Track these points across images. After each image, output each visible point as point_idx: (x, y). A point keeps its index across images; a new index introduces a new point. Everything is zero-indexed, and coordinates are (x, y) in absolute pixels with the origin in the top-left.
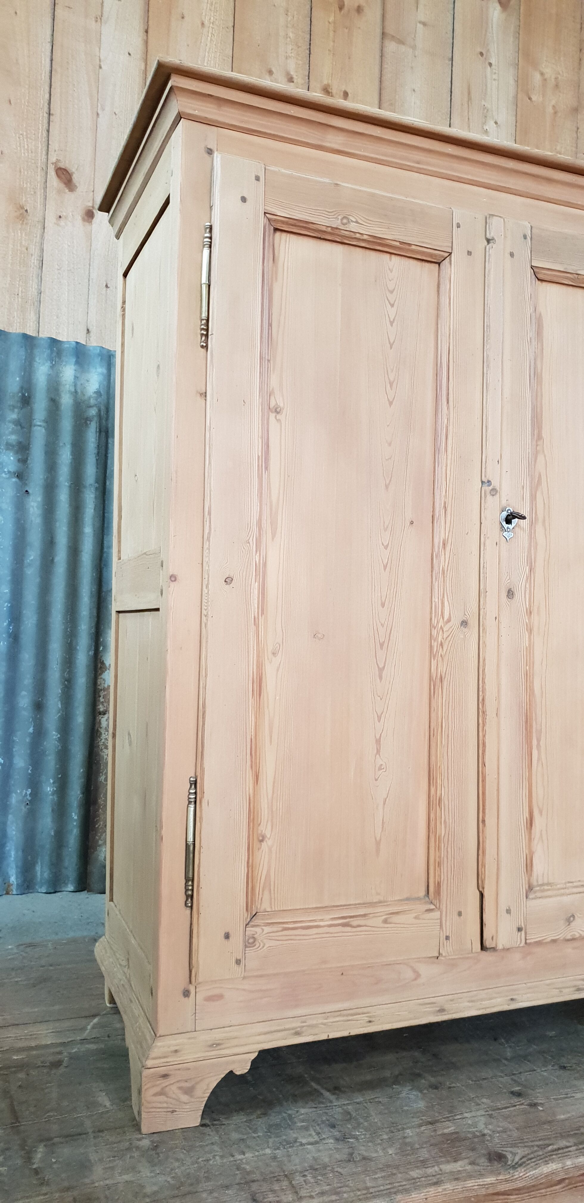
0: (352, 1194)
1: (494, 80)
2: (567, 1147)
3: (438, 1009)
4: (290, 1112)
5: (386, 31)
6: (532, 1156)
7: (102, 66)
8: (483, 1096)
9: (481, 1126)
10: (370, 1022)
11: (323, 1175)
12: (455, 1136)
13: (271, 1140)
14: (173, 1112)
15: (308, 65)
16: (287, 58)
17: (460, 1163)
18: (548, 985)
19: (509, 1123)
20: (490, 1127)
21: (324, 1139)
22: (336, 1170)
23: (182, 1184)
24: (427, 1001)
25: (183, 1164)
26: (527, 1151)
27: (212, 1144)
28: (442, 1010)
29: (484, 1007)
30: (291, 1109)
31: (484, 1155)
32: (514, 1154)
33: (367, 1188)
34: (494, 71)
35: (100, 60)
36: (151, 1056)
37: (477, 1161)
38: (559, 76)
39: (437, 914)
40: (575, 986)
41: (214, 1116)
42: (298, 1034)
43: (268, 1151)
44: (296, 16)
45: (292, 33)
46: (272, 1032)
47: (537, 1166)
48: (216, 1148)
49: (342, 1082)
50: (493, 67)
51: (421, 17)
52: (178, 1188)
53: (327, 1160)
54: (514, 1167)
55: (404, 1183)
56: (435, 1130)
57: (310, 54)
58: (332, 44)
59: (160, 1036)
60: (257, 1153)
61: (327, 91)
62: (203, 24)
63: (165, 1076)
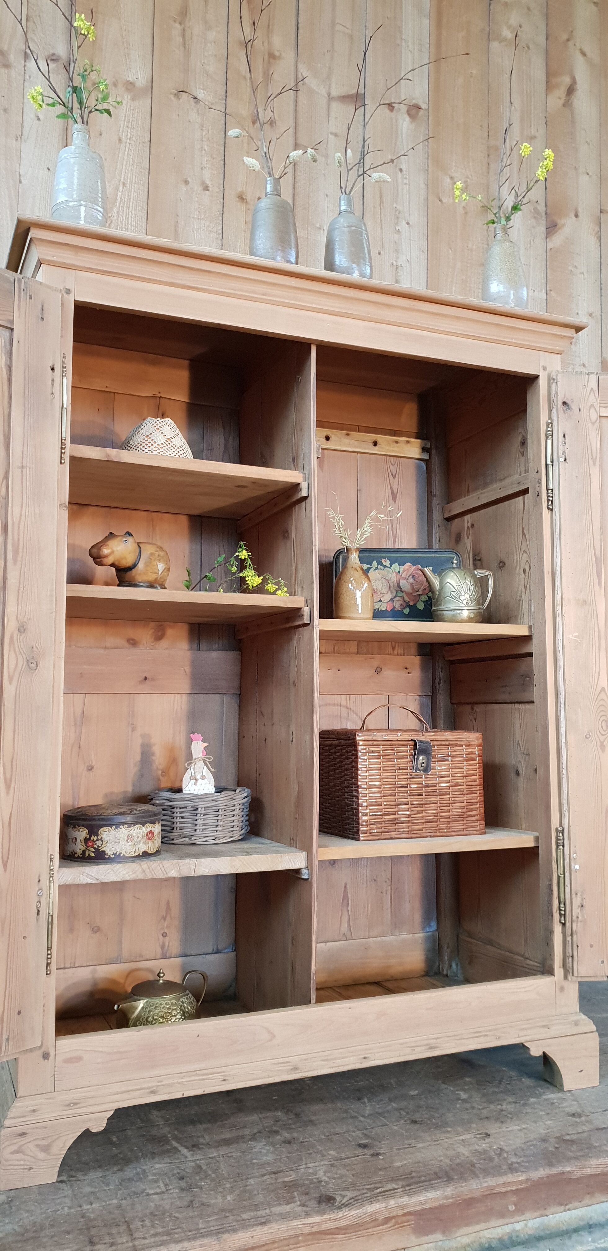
0: (183, 1234)
1: (406, 184)
2: (394, 1189)
3: (292, 1067)
4: (145, 1167)
5: (299, 142)
6: (360, 1197)
7: (23, 181)
8: (330, 1149)
9: (321, 1174)
10: (224, 1080)
11: (160, 1219)
12: (292, 1183)
13: (120, 1192)
14: (30, 1169)
15: (223, 175)
16: (202, 169)
17: (292, 1205)
18: (401, 1044)
19: (348, 1170)
20: (329, 1174)
21: (170, 1189)
22: (174, 1215)
23: (27, 1231)
24: (281, 1060)
25: (32, 1215)
26: (356, 1193)
27: (65, 1197)
28: (296, 1069)
29: (337, 1065)
30: (146, 1165)
31: (315, 1198)
32: (343, 1197)
33: (198, 1229)
34: (405, 176)
35: (20, 175)
36: (9, 1117)
37: (308, 1203)
38: (468, 180)
40: (428, 1045)
41: (72, 1173)
42: (153, 1092)
43: (115, 1201)
45: (207, 145)
46: (128, 1091)
47: (362, 1205)
48: (67, 1200)
49: (201, 1140)
50: (404, 172)
52: (23, 1235)
53: (167, 1207)
54: (339, 1208)
55: (234, 1224)
56: (276, 1179)
57: (224, 164)
59: (20, 1097)
60: (104, 1204)
61: (241, 198)
62: (120, 140)
63: (23, 1135)
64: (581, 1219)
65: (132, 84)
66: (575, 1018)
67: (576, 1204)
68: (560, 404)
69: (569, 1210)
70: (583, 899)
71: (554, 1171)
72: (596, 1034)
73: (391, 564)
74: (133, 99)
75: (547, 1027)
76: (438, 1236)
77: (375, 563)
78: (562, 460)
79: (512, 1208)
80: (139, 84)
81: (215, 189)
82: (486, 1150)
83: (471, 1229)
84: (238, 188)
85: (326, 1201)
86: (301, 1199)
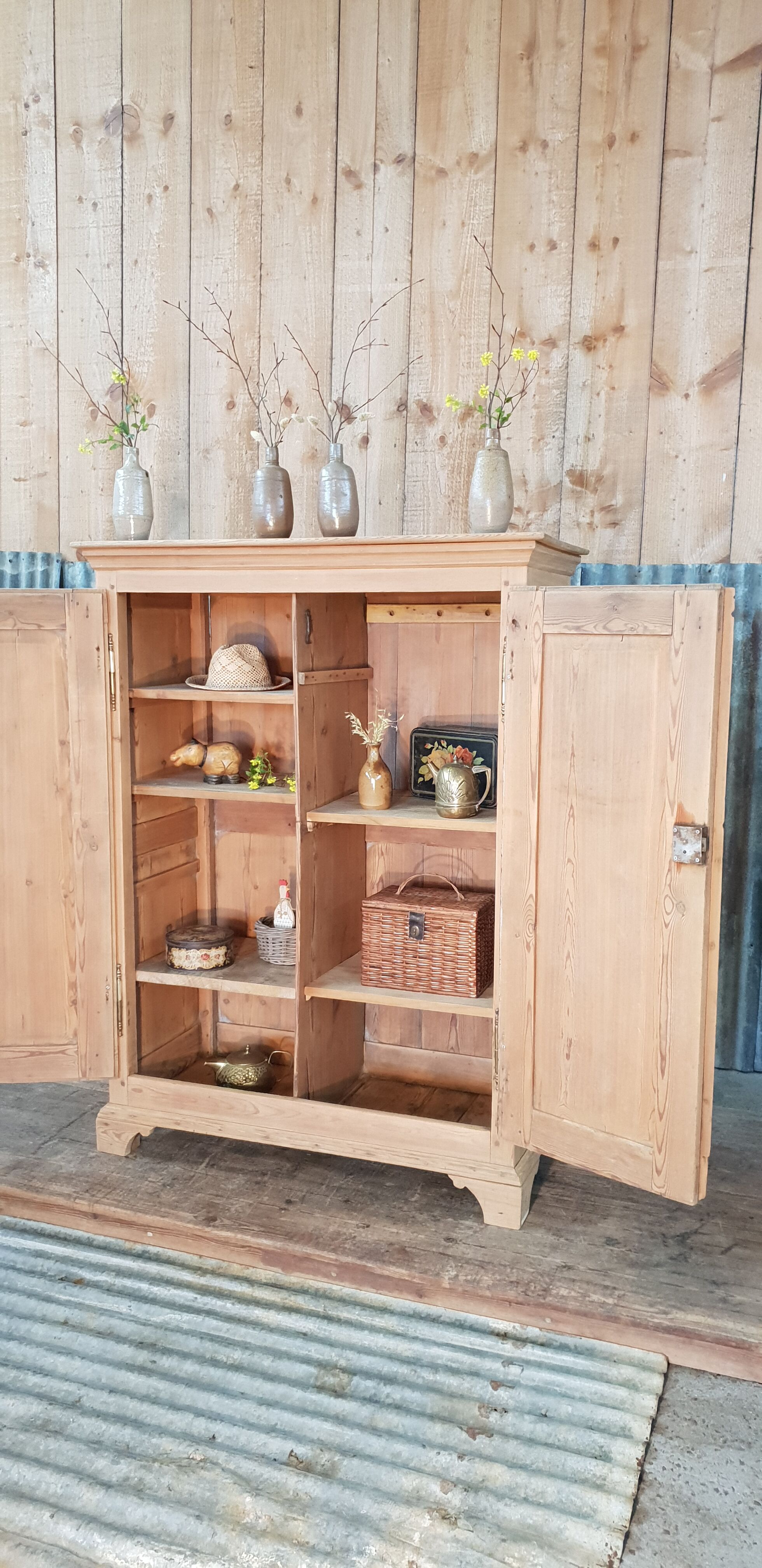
3: (265, 1137)
5: (668, 148)
6: (230, 1226)
10: (222, 1131)
11: (129, 1194)
12: (214, 1204)
14: (111, 1145)
15: (573, 224)
16: (549, 225)
17: (193, 1214)
18: (346, 1144)
19: (254, 1210)
20: (239, 1208)
21: (160, 1182)
22: (138, 1194)
26: (231, 1223)
32: (222, 1222)
36: (101, 1112)
37: (200, 1217)
42: (178, 1124)
44: (560, 176)
45: (556, 195)
47: (221, 1230)
51: (714, 112)
54: (211, 1226)
55: (155, 1210)
56: (212, 1199)
57: (575, 211)
58: (599, 189)
59: (110, 1103)
61: (594, 246)
62: (463, 223)
63: (106, 1124)
64: (384, 1303)
65: (475, 155)
66: (504, 1170)
67: (386, 1293)
68: (511, 621)
69: (380, 1293)
70: (507, 1075)
71: (358, 1262)
73: (448, 746)
74: (476, 173)
75: (474, 1169)
76: (280, 1271)
77: (436, 743)
78: (509, 677)
79: (334, 1275)
80: (483, 153)
81: (563, 245)
82: (345, 1234)
83: (302, 1275)
84: (591, 233)
85: (210, 1220)
86: (203, 1213)
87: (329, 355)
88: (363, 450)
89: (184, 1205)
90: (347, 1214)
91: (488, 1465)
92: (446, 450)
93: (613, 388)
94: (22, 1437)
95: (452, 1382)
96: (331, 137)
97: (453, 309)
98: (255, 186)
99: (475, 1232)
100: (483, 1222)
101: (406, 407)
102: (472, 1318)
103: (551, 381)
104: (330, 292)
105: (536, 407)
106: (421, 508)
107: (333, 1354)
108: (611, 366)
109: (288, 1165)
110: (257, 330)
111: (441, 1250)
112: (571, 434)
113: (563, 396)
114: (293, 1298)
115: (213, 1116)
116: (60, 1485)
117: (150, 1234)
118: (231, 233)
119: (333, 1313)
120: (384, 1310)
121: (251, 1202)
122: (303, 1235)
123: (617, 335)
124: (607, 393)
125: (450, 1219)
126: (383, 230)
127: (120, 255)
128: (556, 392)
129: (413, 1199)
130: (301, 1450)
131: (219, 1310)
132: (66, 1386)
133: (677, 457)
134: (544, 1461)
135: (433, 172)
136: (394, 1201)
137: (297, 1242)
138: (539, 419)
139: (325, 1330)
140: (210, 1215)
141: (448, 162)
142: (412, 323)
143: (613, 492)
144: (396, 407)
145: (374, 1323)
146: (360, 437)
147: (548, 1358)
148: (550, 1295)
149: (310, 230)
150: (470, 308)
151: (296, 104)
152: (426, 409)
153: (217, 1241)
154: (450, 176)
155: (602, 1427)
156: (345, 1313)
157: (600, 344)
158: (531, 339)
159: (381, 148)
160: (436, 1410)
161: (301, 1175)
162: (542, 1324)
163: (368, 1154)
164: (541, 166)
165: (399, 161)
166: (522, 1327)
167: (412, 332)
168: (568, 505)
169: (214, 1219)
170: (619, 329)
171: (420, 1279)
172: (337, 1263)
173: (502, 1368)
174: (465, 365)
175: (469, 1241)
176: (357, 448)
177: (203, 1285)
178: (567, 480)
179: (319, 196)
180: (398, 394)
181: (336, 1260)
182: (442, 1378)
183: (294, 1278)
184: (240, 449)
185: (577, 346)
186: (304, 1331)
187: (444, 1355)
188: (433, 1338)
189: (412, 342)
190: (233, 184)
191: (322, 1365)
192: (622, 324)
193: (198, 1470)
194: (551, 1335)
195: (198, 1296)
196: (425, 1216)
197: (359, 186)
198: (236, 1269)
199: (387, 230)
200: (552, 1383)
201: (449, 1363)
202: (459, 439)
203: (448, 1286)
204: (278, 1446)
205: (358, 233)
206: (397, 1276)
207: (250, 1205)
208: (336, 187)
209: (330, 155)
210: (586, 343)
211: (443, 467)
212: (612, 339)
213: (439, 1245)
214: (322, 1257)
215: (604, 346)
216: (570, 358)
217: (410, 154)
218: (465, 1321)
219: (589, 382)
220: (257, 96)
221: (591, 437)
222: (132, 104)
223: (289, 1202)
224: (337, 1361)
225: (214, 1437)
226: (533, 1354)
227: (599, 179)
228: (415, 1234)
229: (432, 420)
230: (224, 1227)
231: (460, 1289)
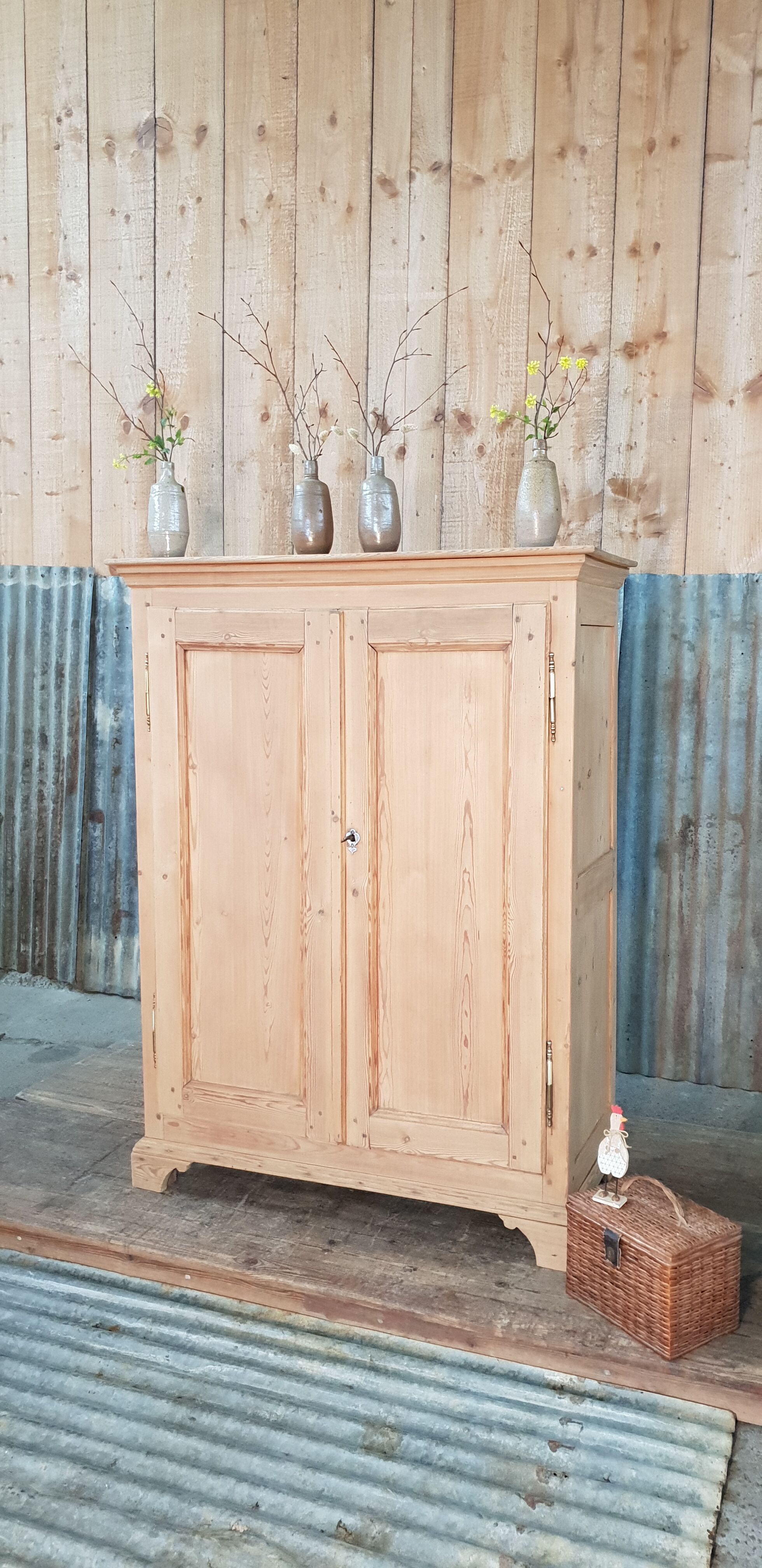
3: (308, 1173)
6: (269, 1269)
10: (259, 1166)
12: (254, 1245)
13: (176, 1211)
14: (147, 1180)
17: (233, 1256)
19: (295, 1252)
20: (280, 1249)
21: (198, 1221)
24: (301, 1165)
26: (272, 1266)
29: (338, 1182)
32: (263, 1264)
37: (240, 1259)
39: (304, 1110)
41: (169, 1191)
43: (166, 1215)
44: (600, 179)
45: (595, 201)
46: (199, 1154)
47: (262, 1274)
51: (757, 115)
53: (181, 1229)
54: (251, 1269)
56: (251, 1239)
58: (640, 195)
59: (144, 1137)
60: (159, 1214)
61: (635, 251)
62: (501, 231)
63: (142, 1159)
64: (433, 1353)
65: (512, 162)
66: (557, 1210)
67: (435, 1341)
69: (429, 1342)
72: (566, 1229)
74: (513, 179)
75: (526, 1209)
76: (323, 1316)
80: (520, 159)
81: (603, 251)
82: (391, 1278)
83: (347, 1322)
84: (631, 239)
85: (251, 1263)
86: (242, 1256)
87: (365, 365)
88: (400, 461)
89: (224, 1246)
90: (393, 1256)
91: (551, 1537)
92: (485, 460)
93: (656, 396)
94: (54, 1505)
95: (508, 1442)
96: (365, 146)
97: (491, 318)
98: (289, 196)
99: (528, 1276)
100: (535, 1265)
101: (444, 417)
102: (527, 1369)
103: (592, 389)
104: (366, 302)
105: (577, 415)
106: (459, 519)
107: (382, 1410)
108: (653, 373)
109: (330, 1202)
110: (291, 341)
111: (492, 1296)
112: (613, 442)
113: (605, 405)
114: (337, 1347)
115: (251, 1152)
116: (95, 1561)
117: (188, 1277)
118: (265, 243)
119: (380, 1363)
120: (433, 1360)
121: (292, 1242)
122: (348, 1279)
123: (660, 342)
124: (649, 401)
125: (501, 1262)
126: (420, 239)
127: (152, 267)
128: (597, 400)
129: (462, 1239)
130: (351, 1521)
131: (260, 1360)
132: (101, 1447)
133: (722, 464)
134: (609, 1534)
135: (470, 179)
136: (441, 1242)
137: (341, 1287)
138: (580, 428)
139: (372, 1383)
140: (251, 1257)
141: (484, 168)
142: (449, 332)
143: (656, 501)
144: (433, 418)
145: (424, 1375)
146: (396, 448)
147: (608, 1414)
148: (610, 1346)
149: (345, 239)
150: (508, 316)
151: (330, 113)
152: (463, 419)
153: (257, 1285)
154: (487, 183)
155: (669, 1494)
156: (393, 1364)
157: (642, 351)
158: (571, 347)
159: (417, 156)
160: (492, 1473)
161: (344, 1213)
162: (600, 1377)
163: (415, 1192)
164: (580, 172)
165: (435, 169)
166: (580, 1381)
167: (449, 341)
168: (610, 514)
169: (255, 1262)
170: (661, 336)
171: (471, 1327)
172: (384, 1310)
173: (560, 1426)
174: (504, 373)
175: (522, 1285)
176: (394, 459)
177: (243, 1333)
178: (608, 490)
179: (354, 205)
180: (435, 403)
181: (383, 1307)
182: (496, 1437)
183: (338, 1326)
184: (274, 462)
185: (618, 353)
186: (350, 1383)
187: (498, 1411)
188: (486, 1392)
189: (449, 351)
190: (267, 194)
191: (370, 1422)
192: (665, 330)
193: (241, 1543)
194: (610, 1389)
195: (239, 1345)
196: (474, 1258)
197: (394, 195)
198: (277, 1315)
199: (423, 238)
200: (615, 1443)
201: (504, 1420)
202: (498, 449)
203: (501, 1335)
204: (325, 1516)
205: (394, 242)
206: (447, 1324)
207: (292, 1246)
208: (371, 196)
209: (364, 164)
210: (628, 350)
211: (482, 477)
212: (654, 346)
213: (490, 1291)
214: (369, 1303)
215: (646, 353)
216: (611, 366)
217: (446, 161)
218: (519, 1373)
219: (631, 389)
220: (290, 106)
221: (633, 445)
222: (165, 116)
223: (332, 1243)
224: (386, 1418)
225: (257, 1505)
226: (592, 1411)
227: (639, 182)
228: (464, 1278)
229: (470, 430)
230: (266, 1270)
231: (514, 1339)
